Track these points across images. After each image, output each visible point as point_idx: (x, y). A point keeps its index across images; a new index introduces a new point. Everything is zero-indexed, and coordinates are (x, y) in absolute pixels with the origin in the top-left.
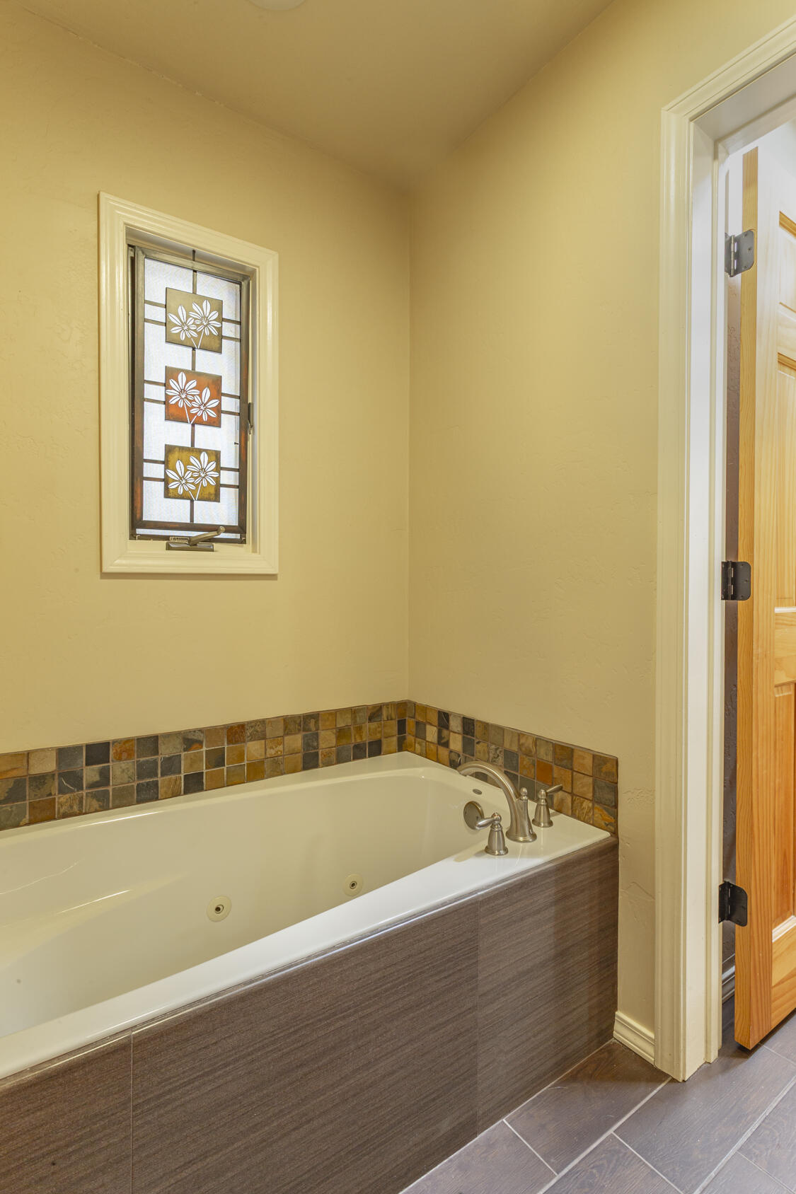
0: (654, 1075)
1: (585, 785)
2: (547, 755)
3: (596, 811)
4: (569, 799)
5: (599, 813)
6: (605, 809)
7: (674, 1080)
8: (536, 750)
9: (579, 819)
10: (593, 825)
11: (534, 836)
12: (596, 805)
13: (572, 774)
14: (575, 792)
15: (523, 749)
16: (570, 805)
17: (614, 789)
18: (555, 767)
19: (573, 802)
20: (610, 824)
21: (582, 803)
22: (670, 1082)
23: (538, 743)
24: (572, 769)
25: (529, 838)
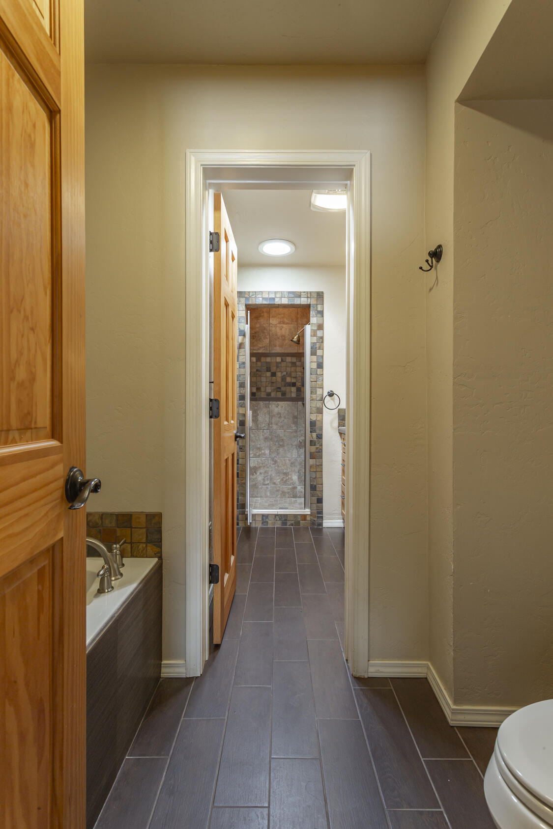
0: (188, 681)
1: (140, 535)
2: (111, 523)
3: (148, 548)
4: (129, 546)
5: (150, 549)
6: (155, 545)
7: (197, 677)
8: (102, 522)
9: (136, 557)
10: (146, 557)
11: (121, 575)
12: (148, 545)
13: (131, 530)
14: (133, 541)
15: (91, 524)
16: (130, 550)
17: (159, 531)
18: (118, 529)
19: (131, 548)
20: (158, 553)
21: (138, 547)
22: (196, 679)
23: (103, 517)
24: (131, 527)
25: (119, 577)
